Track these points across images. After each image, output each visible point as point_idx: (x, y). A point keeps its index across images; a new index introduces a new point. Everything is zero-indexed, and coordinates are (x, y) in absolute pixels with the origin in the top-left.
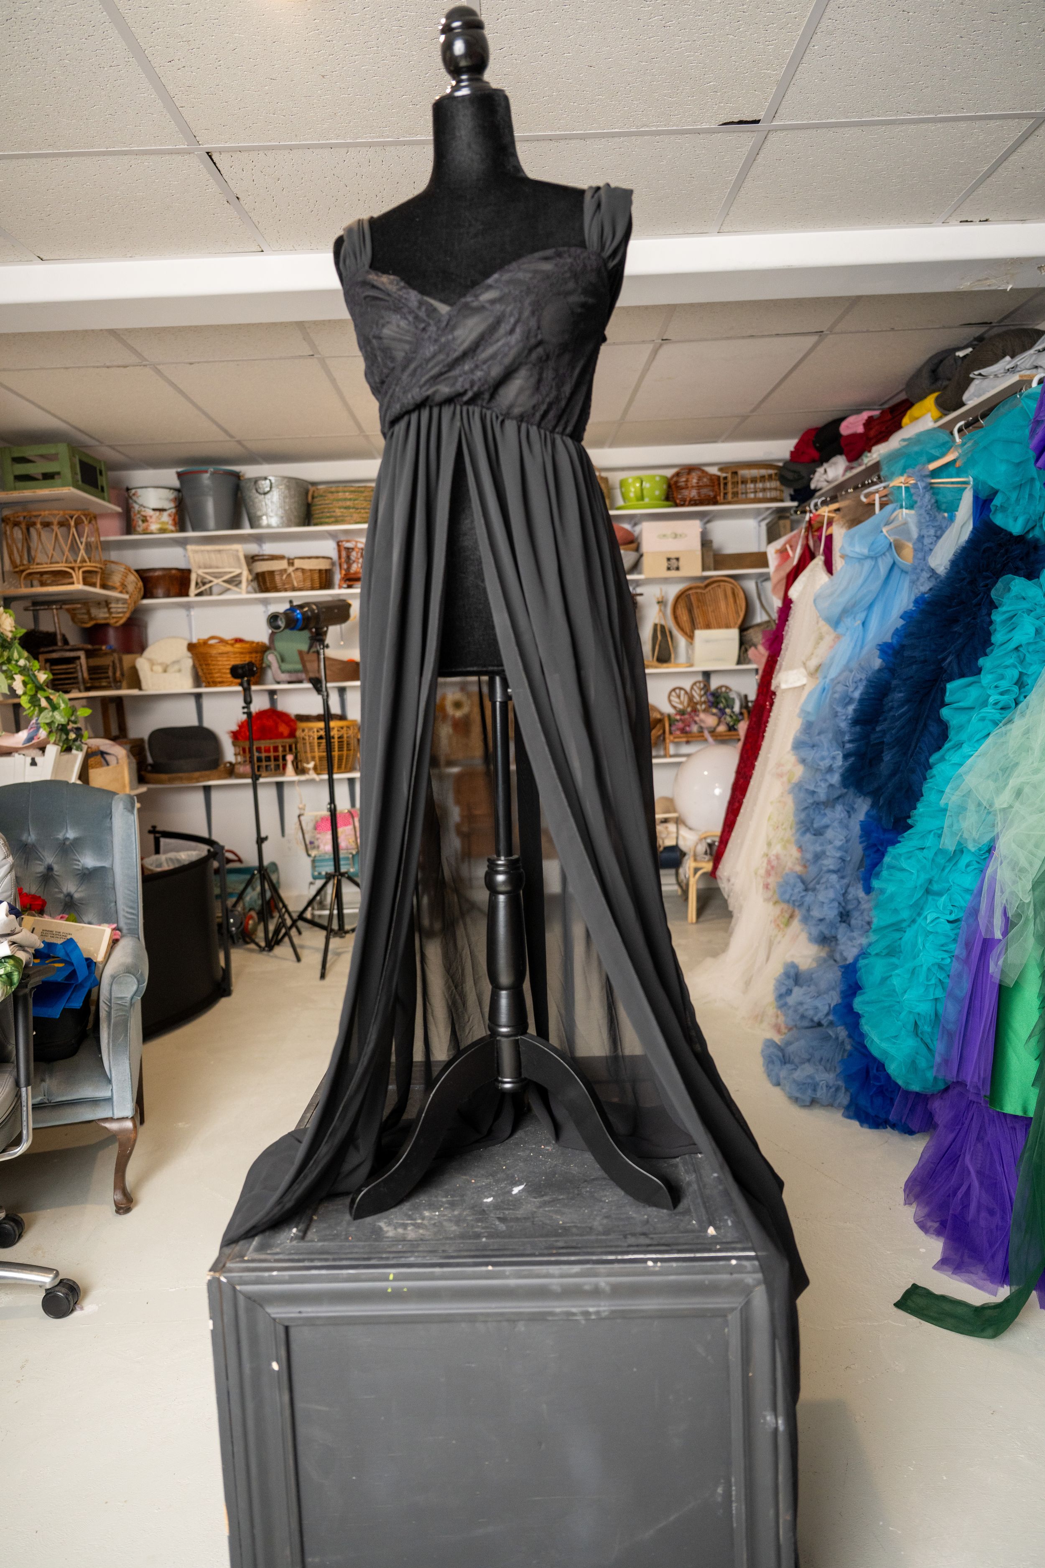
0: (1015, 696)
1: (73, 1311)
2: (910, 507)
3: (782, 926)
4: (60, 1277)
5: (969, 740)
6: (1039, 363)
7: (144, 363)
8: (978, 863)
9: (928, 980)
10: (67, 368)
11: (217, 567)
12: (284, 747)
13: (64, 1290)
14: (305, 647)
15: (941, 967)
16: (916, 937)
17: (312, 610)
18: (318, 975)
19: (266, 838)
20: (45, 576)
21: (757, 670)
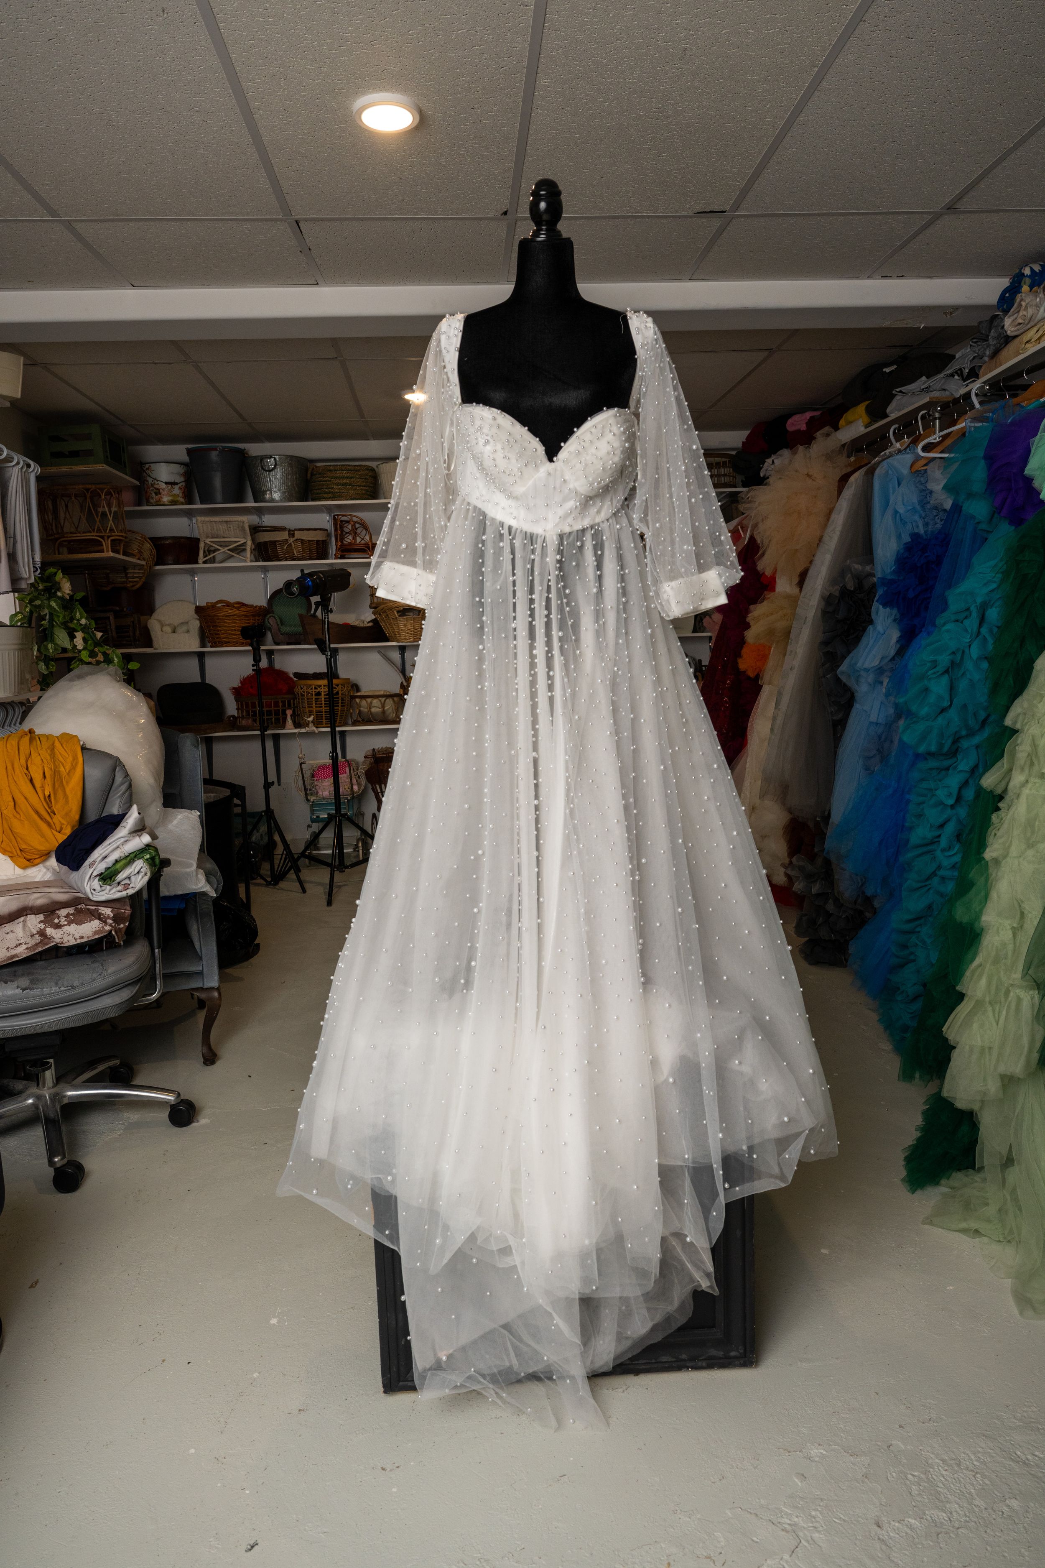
4: (182, 1097)
6: (946, 388)
7: (189, 362)
11: (224, 537)
12: (283, 702)
13: (184, 1106)
14: (303, 612)
17: (319, 577)
18: (326, 903)
19: (273, 783)
20: (75, 545)
21: (710, 638)
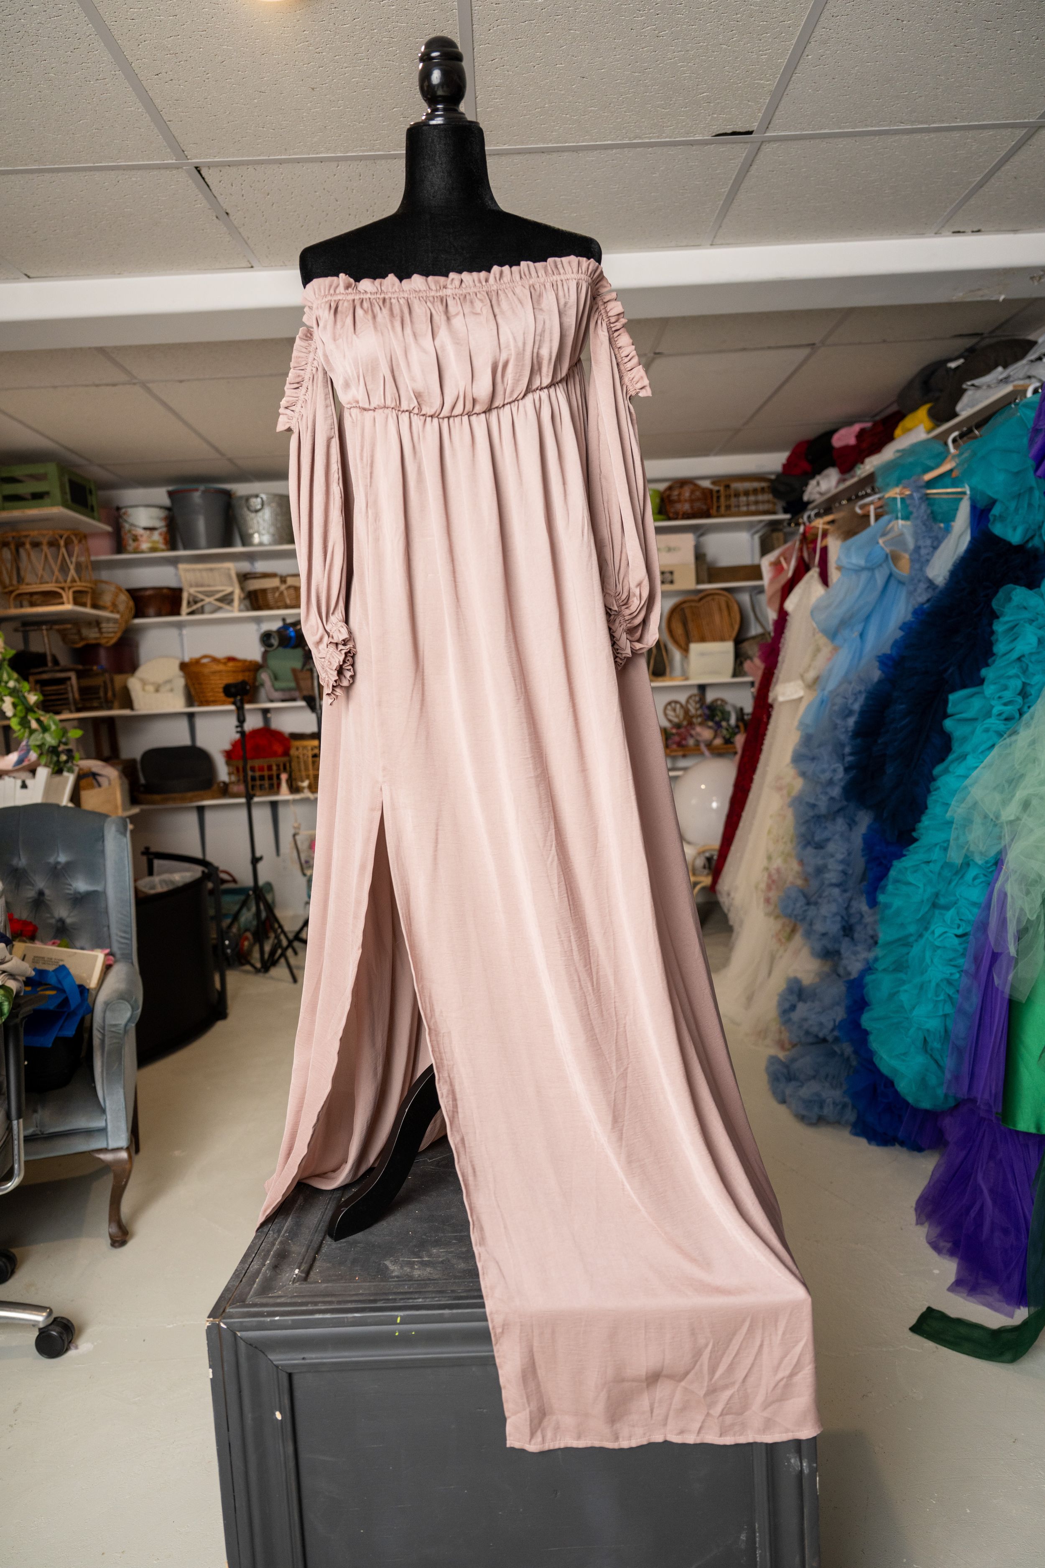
0: (1018, 707)
1: (67, 1350)
2: (906, 518)
3: (783, 940)
4: (54, 1315)
5: (974, 751)
6: (1032, 373)
7: (135, 381)
8: (985, 876)
9: (937, 996)
10: (55, 387)
11: (209, 586)
12: (278, 766)
13: (58, 1329)
14: (298, 665)
15: (949, 982)
16: (924, 951)
19: (261, 858)
20: (35, 597)
21: (752, 684)
